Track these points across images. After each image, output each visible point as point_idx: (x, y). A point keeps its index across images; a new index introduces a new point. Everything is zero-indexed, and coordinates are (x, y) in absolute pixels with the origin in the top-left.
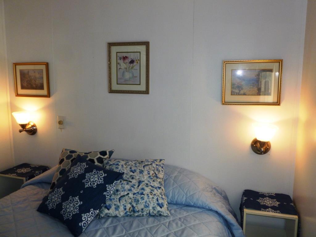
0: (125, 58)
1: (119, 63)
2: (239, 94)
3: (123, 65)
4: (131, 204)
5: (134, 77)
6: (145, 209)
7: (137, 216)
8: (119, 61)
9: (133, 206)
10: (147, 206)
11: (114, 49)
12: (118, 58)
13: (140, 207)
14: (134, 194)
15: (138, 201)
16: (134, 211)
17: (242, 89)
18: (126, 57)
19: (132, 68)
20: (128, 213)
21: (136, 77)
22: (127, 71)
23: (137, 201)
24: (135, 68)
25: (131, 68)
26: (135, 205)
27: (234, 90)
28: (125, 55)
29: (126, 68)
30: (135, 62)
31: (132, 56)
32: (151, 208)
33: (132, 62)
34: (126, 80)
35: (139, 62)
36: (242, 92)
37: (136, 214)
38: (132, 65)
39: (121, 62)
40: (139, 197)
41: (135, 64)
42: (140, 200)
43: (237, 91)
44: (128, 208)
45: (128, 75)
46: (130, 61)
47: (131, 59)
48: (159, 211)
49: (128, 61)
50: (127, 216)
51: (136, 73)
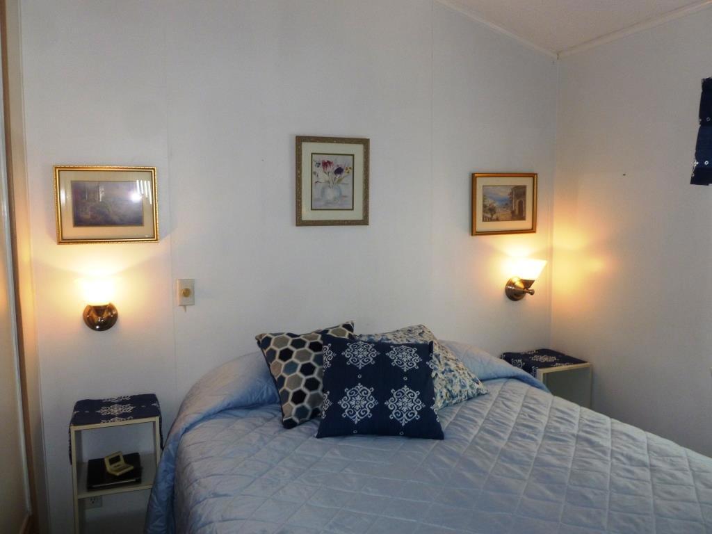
0: (326, 164)
1: (315, 173)
2: (491, 220)
3: (323, 176)
4: (446, 387)
5: (342, 196)
6: (463, 390)
7: (456, 403)
8: (315, 169)
9: (448, 390)
10: (463, 386)
11: (308, 148)
12: (314, 163)
13: (456, 389)
14: (443, 373)
15: (452, 381)
16: (452, 397)
17: (495, 213)
18: (328, 162)
19: (340, 181)
20: (447, 402)
21: (345, 197)
22: (329, 186)
23: (451, 382)
24: (344, 181)
25: (337, 180)
26: (450, 389)
27: (486, 215)
28: (326, 158)
29: (329, 182)
30: (344, 170)
31: (339, 162)
32: (468, 388)
33: (339, 171)
34: (328, 203)
35: (351, 171)
36: (494, 217)
37: (454, 401)
38: (339, 175)
39: (320, 170)
40: (450, 375)
41: (344, 174)
42: (453, 379)
43: (489, 216)
44: (444, 394)
45: (331, 194)
46: (336, 168)
47: (338, 166)
48: (478, 389)
49: (331, 169)
50: (447, 405)
51: (346, 191)
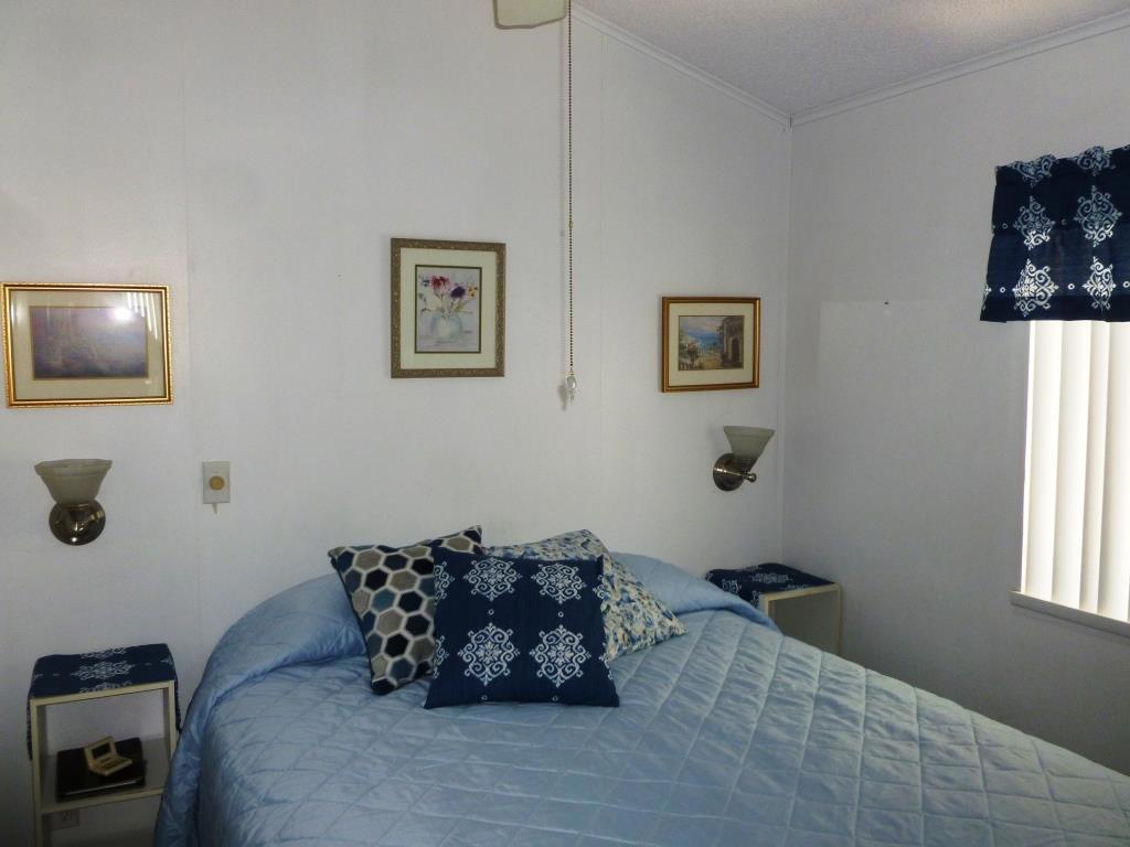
0: (438, 282)
1: (421, 296)
2: (691, 367)
3: (433, 300)
4: (622, 626)
5: (463, 332)
6: (649, 630)
7: (637, 650)
8: (421, 289)
9: (626, 630)
10: (649, 624)
11: (409, 257)
12: (419, 280)
13: (638, 629)
14: (618, 604)
15: (632, 616)
16: (633, 640)
17: (697, 357)
18: (442, 279)
19: (459, 308)
20: (625, 648)
21: (469, 332)
22: (443, 317)
23: (630, 617)
24: (465, 308)
25: (454, 307)
26: (629, 629)
27: (683, 360)
28: (439, 273)
29: (442, 310)
30: (467, 292)
31: (458, 278)
32: (656, 626)
33: (458, 292)
34: (440, 342)
35: (477, 293)
36: (696, 363)
37: (635, 647)
38: (457, 300)
39: (428, 291)
40: (628, 607)
41: (466, 297)
42: (634, 613)
43: (688, 361)
44: (619, 636)
45: (445, 329)
46: (453, 289)
47: (456, 284)
48: (671, 628)
49: (447, 289)
50: (624, 654)
51: (470, 322)
